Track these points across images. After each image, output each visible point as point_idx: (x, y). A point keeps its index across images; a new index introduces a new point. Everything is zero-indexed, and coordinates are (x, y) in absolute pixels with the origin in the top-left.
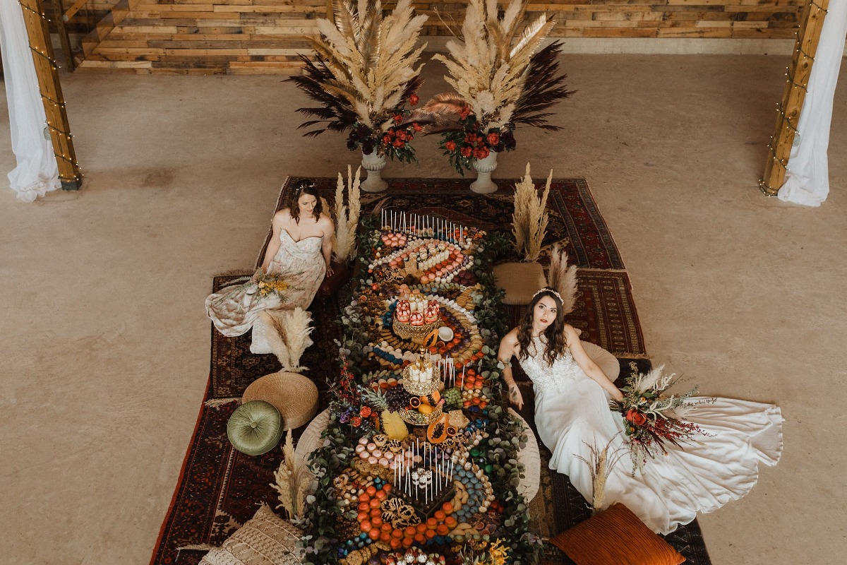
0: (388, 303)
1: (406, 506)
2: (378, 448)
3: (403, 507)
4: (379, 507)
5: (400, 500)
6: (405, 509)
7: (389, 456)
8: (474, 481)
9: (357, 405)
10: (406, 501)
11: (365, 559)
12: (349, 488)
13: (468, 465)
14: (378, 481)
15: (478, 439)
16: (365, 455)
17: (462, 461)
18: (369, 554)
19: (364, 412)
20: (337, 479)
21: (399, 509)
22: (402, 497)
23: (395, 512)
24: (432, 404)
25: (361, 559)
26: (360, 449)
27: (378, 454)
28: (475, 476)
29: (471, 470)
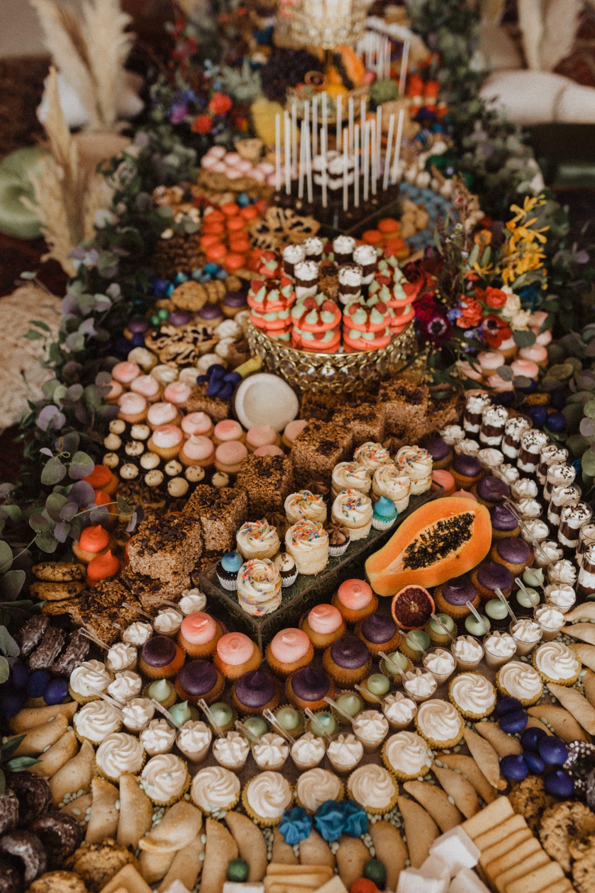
0: (267, 23)
1: (302, 220)
2: (244, 159)
3: (295, 220)
4: (246, 230)
5: (289, 212)
6: (299, 224)
7: (267, 168)
8: (438, 200)
9: (205, 95)
10: (302, 213)
11: (213, 298)
12: (186, 208)
13: (424, 178)
14: (244, 199)
15: (439, 148)
16: (220, 168)
17: (411, 174)
18: (222, 289)
19: (217, 105)
20: (160, 190)
21: (286, 224)
22: (292, 207)
23: (279, 230)
24: (349, 85)
25: (203, 296)
26: (209, 161)
27: (246, 167)
28: (438, 193)
29: (429, 187)
